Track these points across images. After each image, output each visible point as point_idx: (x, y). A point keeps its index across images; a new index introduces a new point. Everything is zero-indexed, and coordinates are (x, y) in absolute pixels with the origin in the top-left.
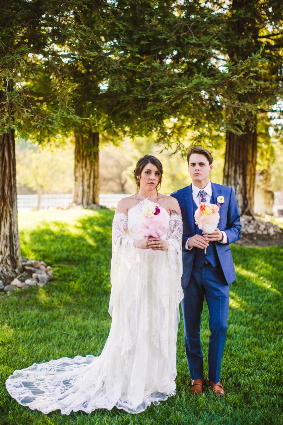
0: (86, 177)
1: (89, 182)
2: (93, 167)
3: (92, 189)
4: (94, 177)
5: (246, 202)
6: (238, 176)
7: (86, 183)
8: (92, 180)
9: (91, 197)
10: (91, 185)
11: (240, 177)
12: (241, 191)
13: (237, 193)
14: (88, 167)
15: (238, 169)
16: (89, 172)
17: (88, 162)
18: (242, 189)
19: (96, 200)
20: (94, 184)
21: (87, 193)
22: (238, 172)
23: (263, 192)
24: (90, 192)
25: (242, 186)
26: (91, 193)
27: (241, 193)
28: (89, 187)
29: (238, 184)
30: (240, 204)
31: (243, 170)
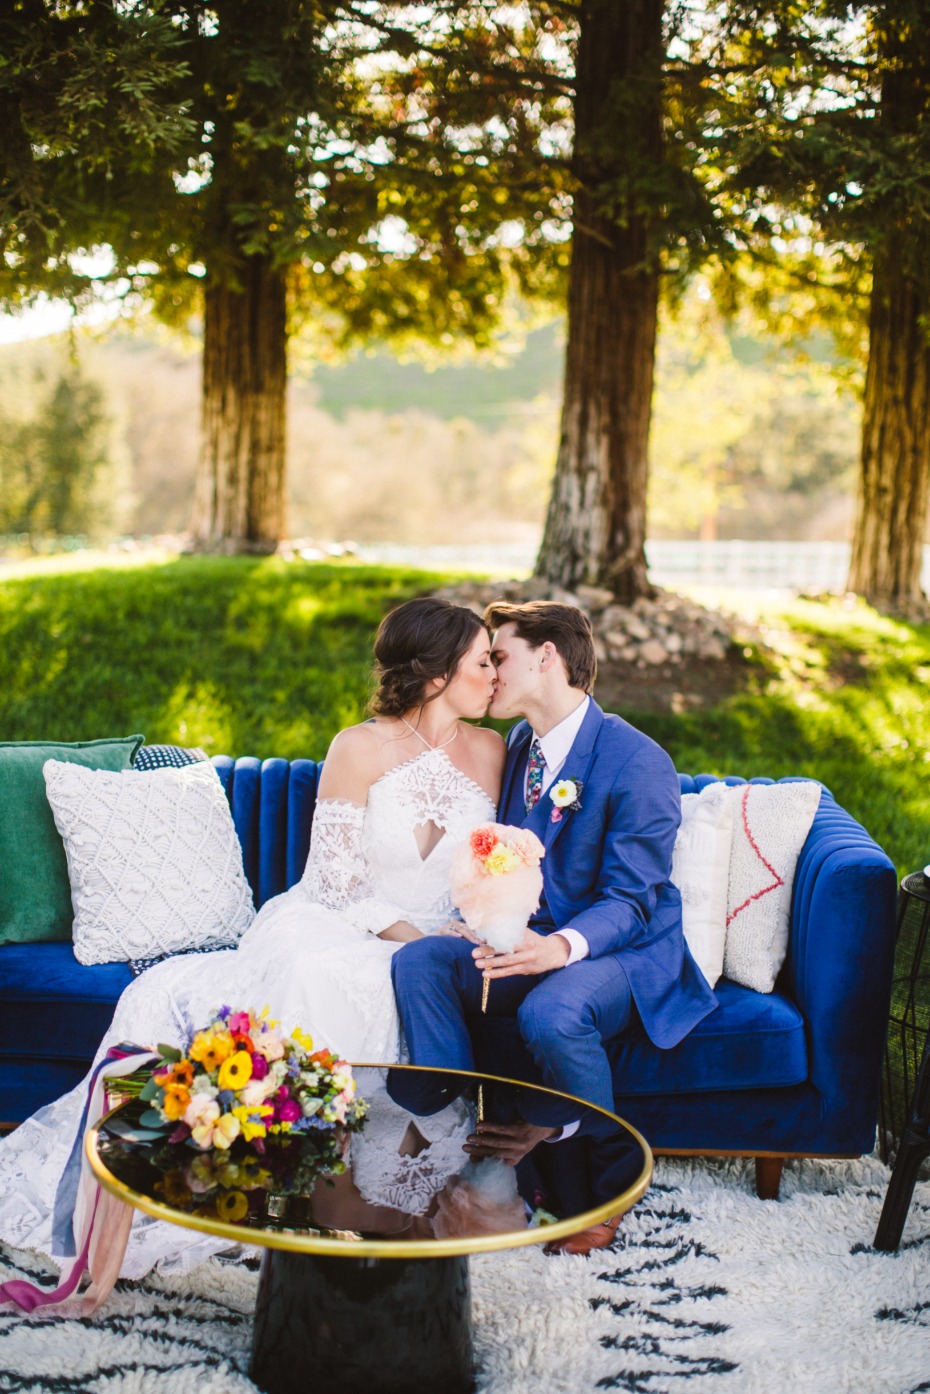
0: (225, 445)
1: (231, 461)
3: (243, 486)
4: (255, 447)
5: (620, 539)
6: (591, 438)
7: (223, 468)
8: (244, 456)
9: (240, 517)
10: (243, 473)
11: (598, 442)
12: (605, 495)
13: (588, 503)
14: (231, 410)
15: (592, 411)
16: (233, 429)
17: (231, 395)
18: (605, 486)
19: (269, 525)
20: (253, 472)
21: (228, 501)
22: (593, 424)
24: (235, 497)
25: (605, 476)
26: (242, 501)
27: (604, 502)
28: (233, 479)
29: (592, 468)
30: (597, 544)
31: (615, 415)
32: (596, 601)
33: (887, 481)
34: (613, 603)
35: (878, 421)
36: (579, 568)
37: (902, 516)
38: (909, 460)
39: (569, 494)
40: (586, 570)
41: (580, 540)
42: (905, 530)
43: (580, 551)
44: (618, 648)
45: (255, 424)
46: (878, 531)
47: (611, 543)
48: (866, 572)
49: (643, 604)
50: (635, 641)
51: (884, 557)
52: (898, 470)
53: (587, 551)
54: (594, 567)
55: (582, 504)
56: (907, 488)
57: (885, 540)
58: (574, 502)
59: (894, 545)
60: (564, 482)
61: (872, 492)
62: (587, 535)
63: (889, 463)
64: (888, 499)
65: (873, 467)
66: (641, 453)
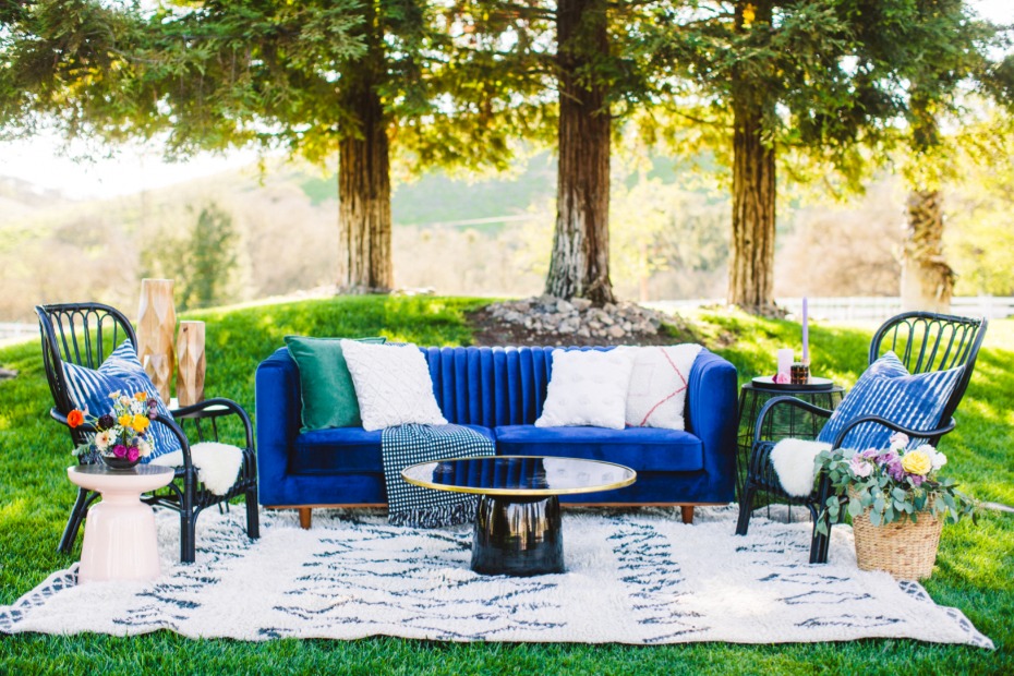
0: (355, 231)
1: (359, 240)
2: (369, 210)
3: (366, 255)
4: (373, 231)
5: (594, 270)
6: (575, 213)
7: (354, 244)
8: (367, 237)
9: (366, 273)
10: (366, 247)
11: (579, 215)
12: (584, 245)
13: (575, 251)
14: (358, 210)
15: (575, 198)
16: (360, 221)
17: (357, 200)
18: (585, 240)
19: (383, 277)
20: (372, 246)
21: (358, 264)
22: (575, 205)
23: (919, 264)
24: (362, 262)
25: (584, 235)
26: (366, 264)
27: (585, 250)
28: (360, 251)
29: (576, 230)
30: (581, 273)
31: (588, 200)
32: (582, 304)
33: (749, 237)
34: (591, 306)
35: (742, 202)
36: (572, 287)
37: (759, 257)
38: (761, 222)
39: (564, 245)
40: (575, 289)
41: (571, 272)
42: (761, 265)
43: (572, 278)
44: (597, 330)
45: (372, 217)
46: (745, 265)
47: (589, 272)
48: (739, 292)
49: (608, 306)
50: (606, 325)
51: (749, 281)
52: (755, 230)
53: (576, 277)
54: (580, 287)
55: (572, 251)
56: (761, 240)
57: (749, 272)
58: (567, 251)
59: (755, 274)
60: (561, 238)
61: (740, 244)
62: (575, 268)
63: (750, 225)
64: (750, 247)
65: (740, 228)
66: (604, 221)
